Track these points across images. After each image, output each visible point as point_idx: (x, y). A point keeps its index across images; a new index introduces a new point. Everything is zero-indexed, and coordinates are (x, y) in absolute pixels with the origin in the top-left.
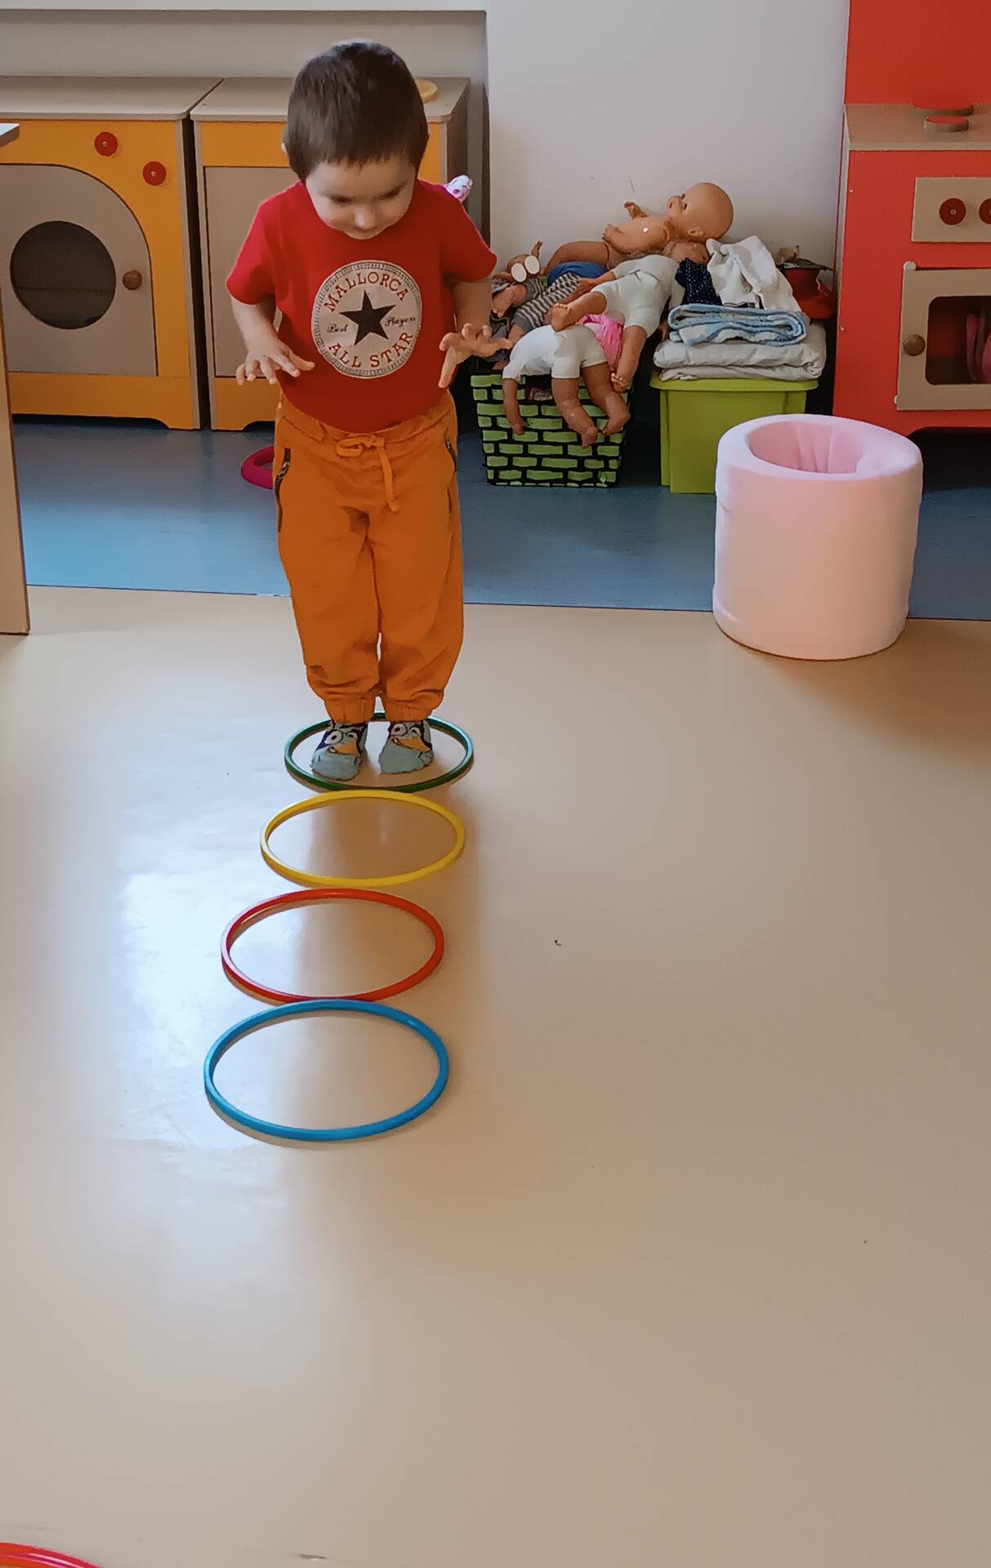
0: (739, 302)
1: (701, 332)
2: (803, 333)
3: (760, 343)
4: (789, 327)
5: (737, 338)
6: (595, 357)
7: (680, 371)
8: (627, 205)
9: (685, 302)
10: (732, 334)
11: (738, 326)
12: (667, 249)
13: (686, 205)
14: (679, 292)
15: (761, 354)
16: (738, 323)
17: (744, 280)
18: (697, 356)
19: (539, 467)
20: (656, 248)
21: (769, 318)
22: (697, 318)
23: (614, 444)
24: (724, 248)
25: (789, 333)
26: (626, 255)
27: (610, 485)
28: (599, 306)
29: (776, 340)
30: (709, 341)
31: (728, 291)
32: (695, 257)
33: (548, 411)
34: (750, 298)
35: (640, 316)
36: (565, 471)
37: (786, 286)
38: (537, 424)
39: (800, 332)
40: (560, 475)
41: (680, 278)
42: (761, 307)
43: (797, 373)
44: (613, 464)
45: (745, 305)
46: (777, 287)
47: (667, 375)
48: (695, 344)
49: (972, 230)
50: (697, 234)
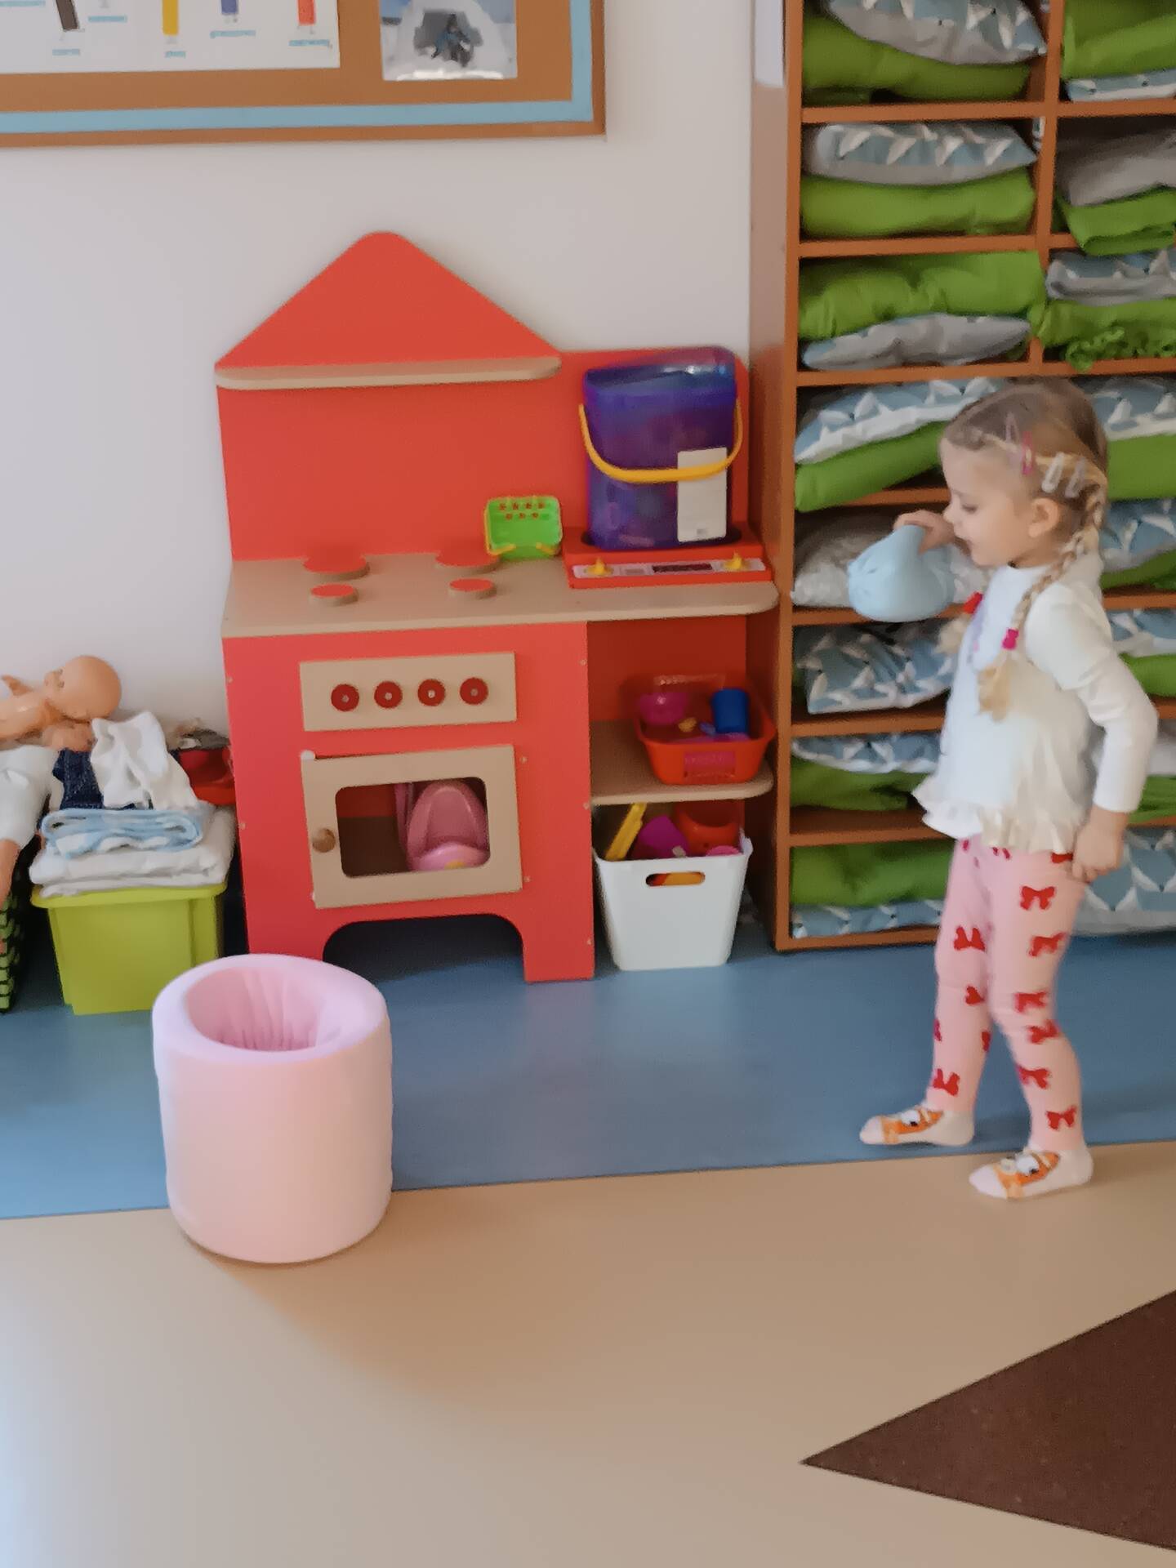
0: (125, 802)
1: (80, 841)
2: (198, 833)
3: (151, 849)
4: (180, 828)
5: (125, 846)
7: (63, 885)
9: (63, 805)
10: (117, 842)
11: (123, 832)
12: (45, 735)
13: (63, 683)
14: (58, 790)
15: (152, 862)
16: (126, 829)
17: (130, 775)
18: (79, 869)
20: (32, 735)
21: (159, 820)
22: (77, 824)
24: (113, 728)
25: (183, 836)
29: (166, 846)
30: (89, 852)
31: (112, 790)
32: (76, 745)
34: (136, 797)
35: (8, 825)
37: (180, 775)
39: (195, 832)
41: (58, 773)
42: (151, 806)
43: (197, 879)
45: (131, 806)
46: (169, 776)
47: (48, 892)
48: (74, 856)
49: (369, 716)
50: (80, 714)
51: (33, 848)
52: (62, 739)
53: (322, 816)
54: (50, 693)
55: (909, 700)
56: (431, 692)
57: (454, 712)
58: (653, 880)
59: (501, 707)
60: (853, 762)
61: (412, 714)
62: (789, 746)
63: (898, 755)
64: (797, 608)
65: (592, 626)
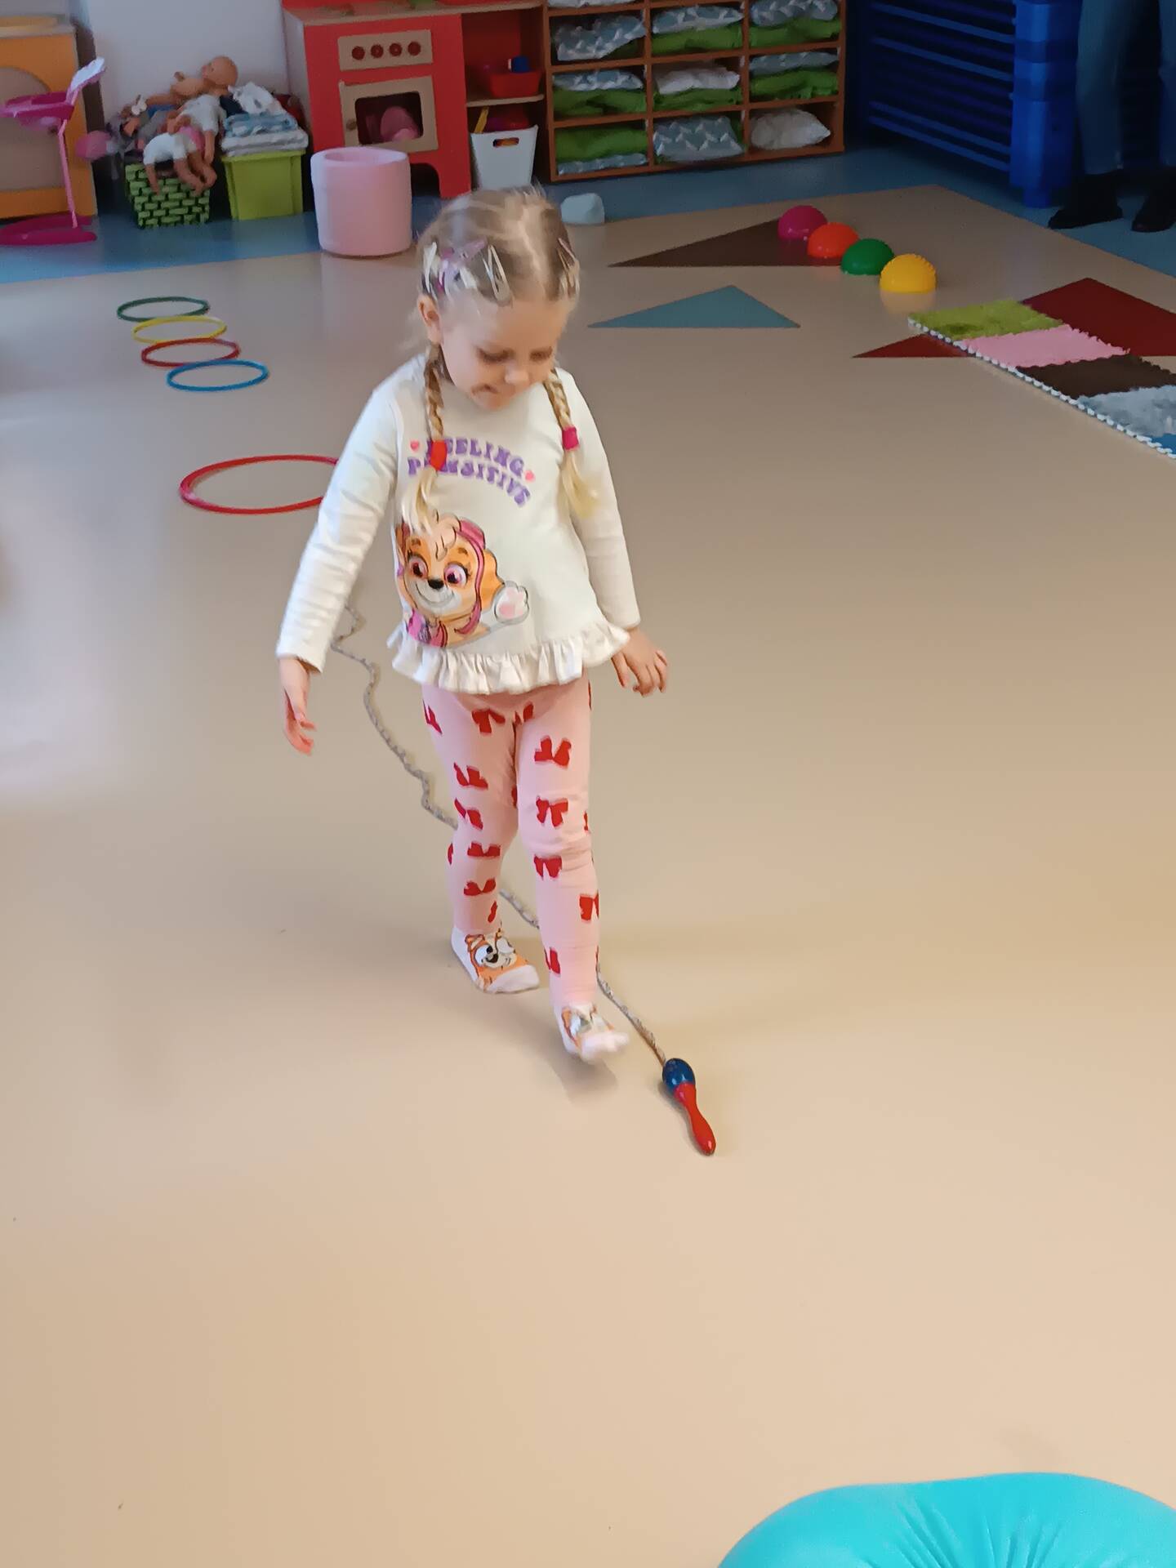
0: (257, 113)
2: (295, 124)
4: (286, 123)
5: (262, 131)
7: (237, 151)
8: (175, 74)
9: (228, 116)
10: (259, 129)
12: (209, 92)
13: (212, 69)
15: (275, 138)
16: (260, 123)
17: (256, 102)
18: (245, 141)
19: (167, 214)
20: (202, 92)
21: (275, 119)
24: (238, 89)
25: (288, 126)
27: (206, 220)
28: (186, 122)
29: (281, 130)
30: (248, 134)
31: (250, 108)
32: (224, 93)
34: (263, 110)
36: (182, 216)
37: (278, 104)
39: (291, 125)
40: (179, 218)
41: (222, 105)
42: (271, 114)
44: (207, 208)
45: (261, 114)
46: (274, 104)
47: (230, 154)
48: (240, 137)
49: (369, 62)
50: (222, 83)
52: (218, 92)
53: (349, 113)
55: (601, 54)
56: (396, 50)
57: (406, 59)
58: (497, 143)
59: (426, 57)
60: (579, 85)
61: (387, 60)
62: (551, 80)
63: (599, 80)
64: (550, 9)
65: (464, 15)
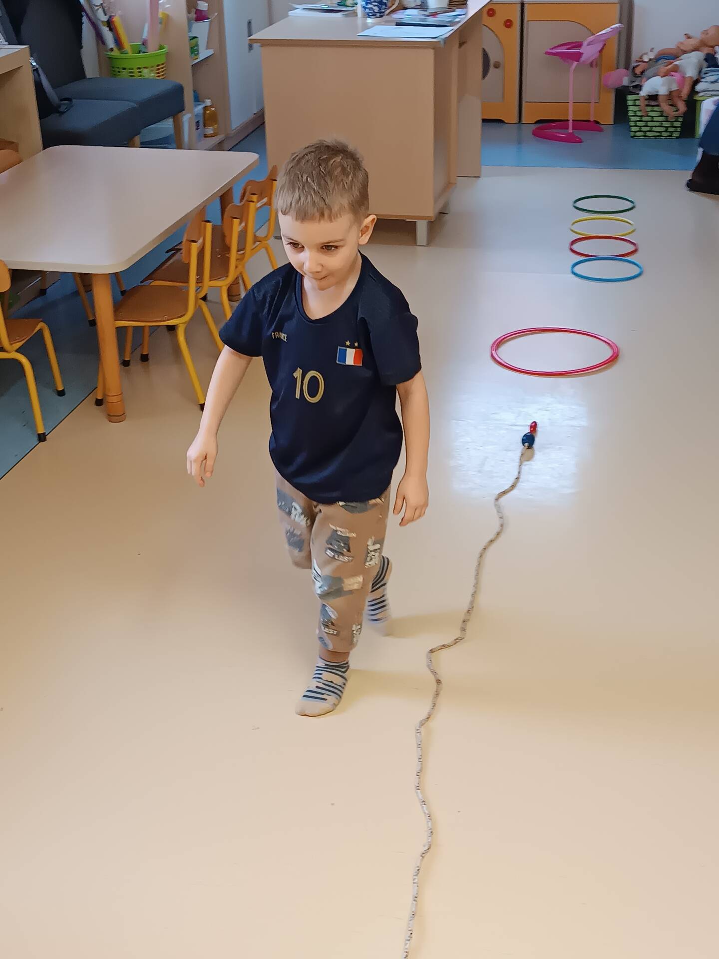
1: (714, 78)
6: (675, 87)
7: (706, 92)
8: (686, 34)
9: (707, 68)
12: (701, 49)
13: (708, 34)
19: (651, 131)
20: (696, 49)
22: (712, 73)
23: (679, 121)
26: (685, 52)
27: (677, 138)
28: (676, 69)
32: (710, 51)
33: (656, 108)
35: (691, 72)
36: (661, 132)
38: (651, 114)
41: (706, 60)
44: (679, 129)
47: (700, 94)
48: (712, 82)
50: (712, 44)
51: (696, 82)
52: (707, 50)
54: (703, 36)
